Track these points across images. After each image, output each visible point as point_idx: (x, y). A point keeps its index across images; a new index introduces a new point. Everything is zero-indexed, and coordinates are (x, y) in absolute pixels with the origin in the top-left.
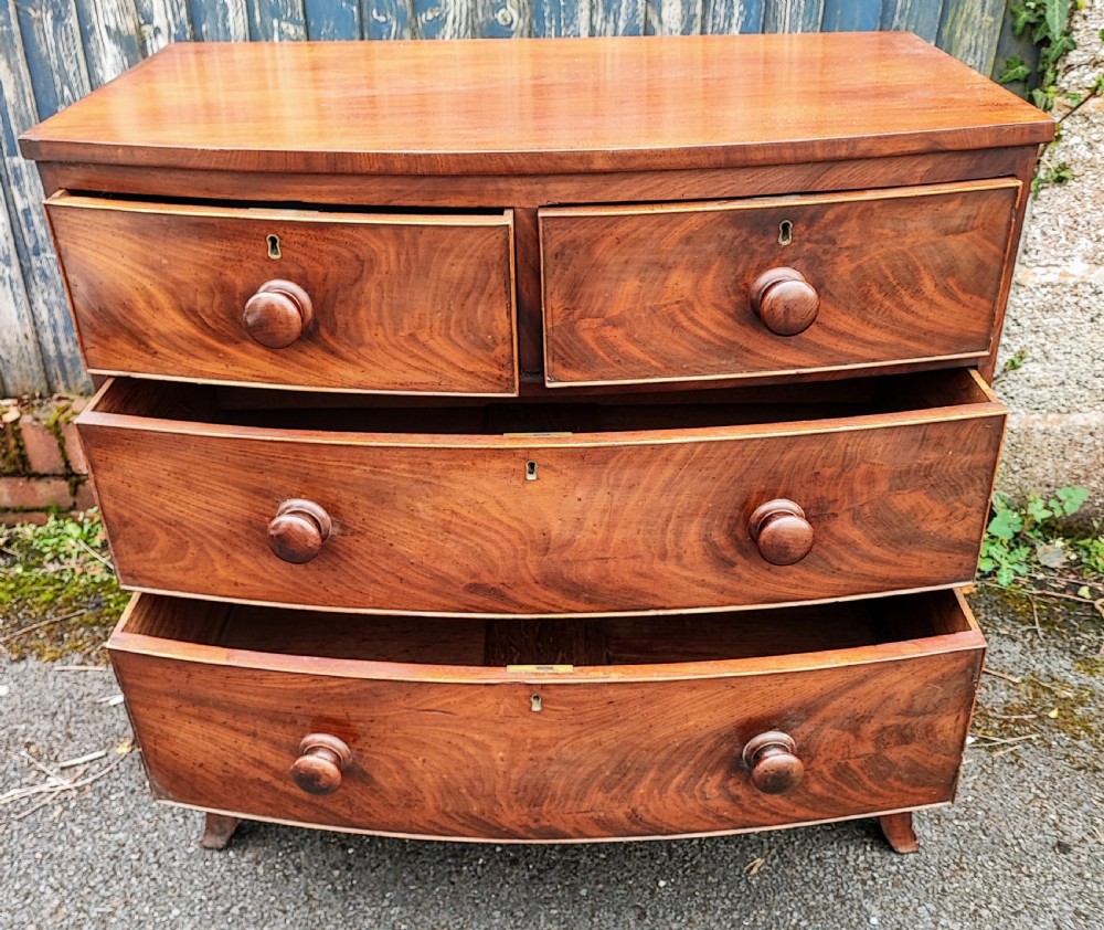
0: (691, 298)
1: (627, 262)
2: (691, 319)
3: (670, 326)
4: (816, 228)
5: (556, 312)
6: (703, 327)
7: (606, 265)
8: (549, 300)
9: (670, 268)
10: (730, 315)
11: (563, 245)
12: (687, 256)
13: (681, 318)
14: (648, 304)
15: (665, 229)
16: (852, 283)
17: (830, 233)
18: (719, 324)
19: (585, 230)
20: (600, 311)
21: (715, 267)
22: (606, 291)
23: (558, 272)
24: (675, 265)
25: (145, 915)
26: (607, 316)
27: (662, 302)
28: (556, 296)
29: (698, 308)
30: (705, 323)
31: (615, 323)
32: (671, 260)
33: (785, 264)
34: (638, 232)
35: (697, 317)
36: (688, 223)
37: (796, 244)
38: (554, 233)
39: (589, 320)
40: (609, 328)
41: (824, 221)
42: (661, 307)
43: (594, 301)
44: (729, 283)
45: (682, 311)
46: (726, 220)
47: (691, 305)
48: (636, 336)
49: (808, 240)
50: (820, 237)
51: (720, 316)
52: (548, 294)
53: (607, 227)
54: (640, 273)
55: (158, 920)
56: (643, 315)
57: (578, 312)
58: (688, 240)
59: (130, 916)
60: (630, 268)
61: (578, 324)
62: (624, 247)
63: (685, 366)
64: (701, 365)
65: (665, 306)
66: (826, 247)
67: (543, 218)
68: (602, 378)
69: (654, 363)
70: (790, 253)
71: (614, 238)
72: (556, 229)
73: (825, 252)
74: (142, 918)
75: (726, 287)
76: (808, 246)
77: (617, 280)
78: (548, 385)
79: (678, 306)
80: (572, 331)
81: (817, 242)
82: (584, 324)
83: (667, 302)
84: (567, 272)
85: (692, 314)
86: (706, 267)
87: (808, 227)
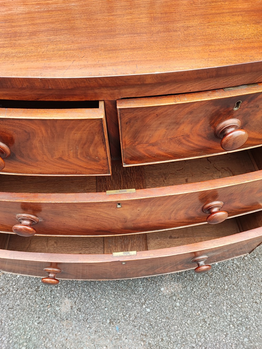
0: (189, 134)
1: (161, 123)
2: (188, 141)
3: (178, 144)
4: (252, 102)
5: (127, 143)
6: (192, 143)
7: (151, 125)
8: (124, 139)
9: (181, 124)
10: (205, 138)
11: (130, 119)
12: (189, 119)
13: (184, 141)
14: (169, 137)
15: (181, 109)
16: (260, 121)
17: (258, 103)
18: (199, 141)
19: (141, 113)
20: (147, 141)
21: (202, 121)
22: (150, 134)
23: (127, 129)
24: (183, 122)
25: (9, 278)
26: (150, 142)
27: (175, 136)
28: (127, 137)
29: (191, 136)
30: (193, 141)
31: (153, 145)
32: (182, 121)
33: (233, 117)
34: (167, 111)
35: (190, 139)
36: (192, 106)
37: (241, 109)
38: (125, 114)
39: (141, 145)
40: (150, 147)
41: (256, 99)
42: (174, 138)
43: (144, 138)
44: (207, 127)
45: (184, 138)
46: (211, 103)
47: (188, 136)
48: (162, 148)
49: (247, 107)
50: (252, 105)
51: (200, 139)
52: (123, 137)
53: (152, 110)
54: (166, 127)
55: (13, 279)
56: (166, 141)
57: (137, 142)
58: (191, 113)
59: (5, 278)
60: (162, 125)
61: (137, 146)
62: (160, 118)
63: (182, 156)
64: (189, 155)
65: (176, 137)
66: (254, 109)
67: (120, 109)
68: (147, 162)
69: (170, 156)
70: (237, 113)
71: (155, 115)
72: (126, 113)
73: (253, 111)
74: (9, 279)
75: (205, 128)
76: (246, 109)
77: (156, 130)
78: (124, 166)
79: (182, 137)
80: (134, 149)
81: (251, 107)
82: (140, 146)
83: (178, 136)
84: (132, 129)
85: (188, 139)
86: (197, 122)
87: (249, 102)
